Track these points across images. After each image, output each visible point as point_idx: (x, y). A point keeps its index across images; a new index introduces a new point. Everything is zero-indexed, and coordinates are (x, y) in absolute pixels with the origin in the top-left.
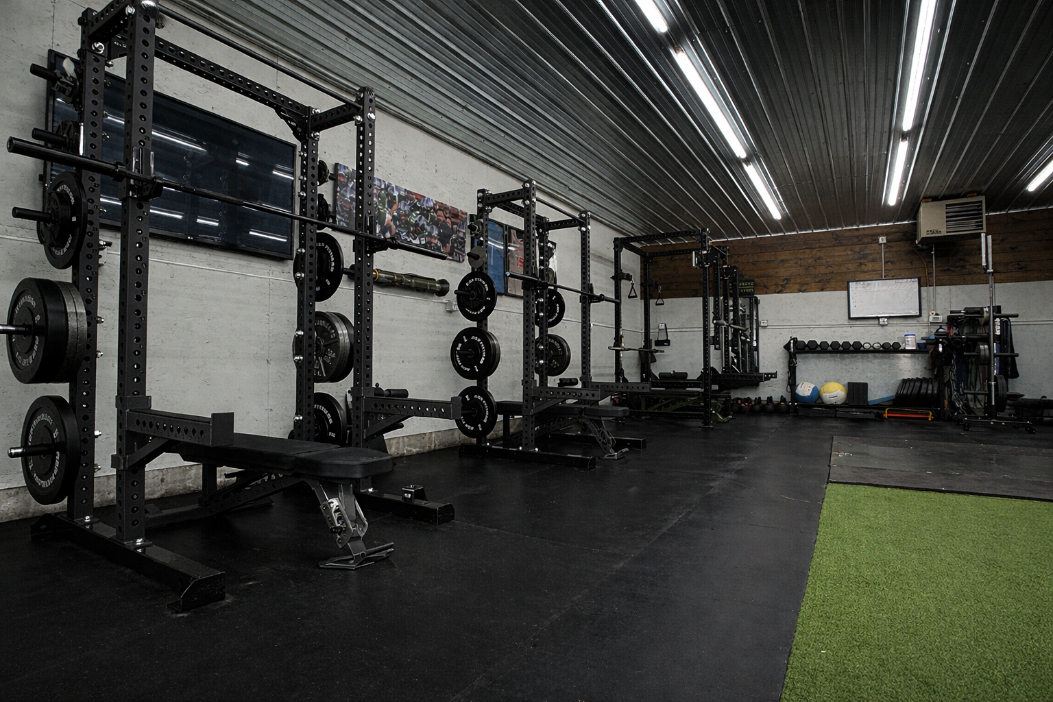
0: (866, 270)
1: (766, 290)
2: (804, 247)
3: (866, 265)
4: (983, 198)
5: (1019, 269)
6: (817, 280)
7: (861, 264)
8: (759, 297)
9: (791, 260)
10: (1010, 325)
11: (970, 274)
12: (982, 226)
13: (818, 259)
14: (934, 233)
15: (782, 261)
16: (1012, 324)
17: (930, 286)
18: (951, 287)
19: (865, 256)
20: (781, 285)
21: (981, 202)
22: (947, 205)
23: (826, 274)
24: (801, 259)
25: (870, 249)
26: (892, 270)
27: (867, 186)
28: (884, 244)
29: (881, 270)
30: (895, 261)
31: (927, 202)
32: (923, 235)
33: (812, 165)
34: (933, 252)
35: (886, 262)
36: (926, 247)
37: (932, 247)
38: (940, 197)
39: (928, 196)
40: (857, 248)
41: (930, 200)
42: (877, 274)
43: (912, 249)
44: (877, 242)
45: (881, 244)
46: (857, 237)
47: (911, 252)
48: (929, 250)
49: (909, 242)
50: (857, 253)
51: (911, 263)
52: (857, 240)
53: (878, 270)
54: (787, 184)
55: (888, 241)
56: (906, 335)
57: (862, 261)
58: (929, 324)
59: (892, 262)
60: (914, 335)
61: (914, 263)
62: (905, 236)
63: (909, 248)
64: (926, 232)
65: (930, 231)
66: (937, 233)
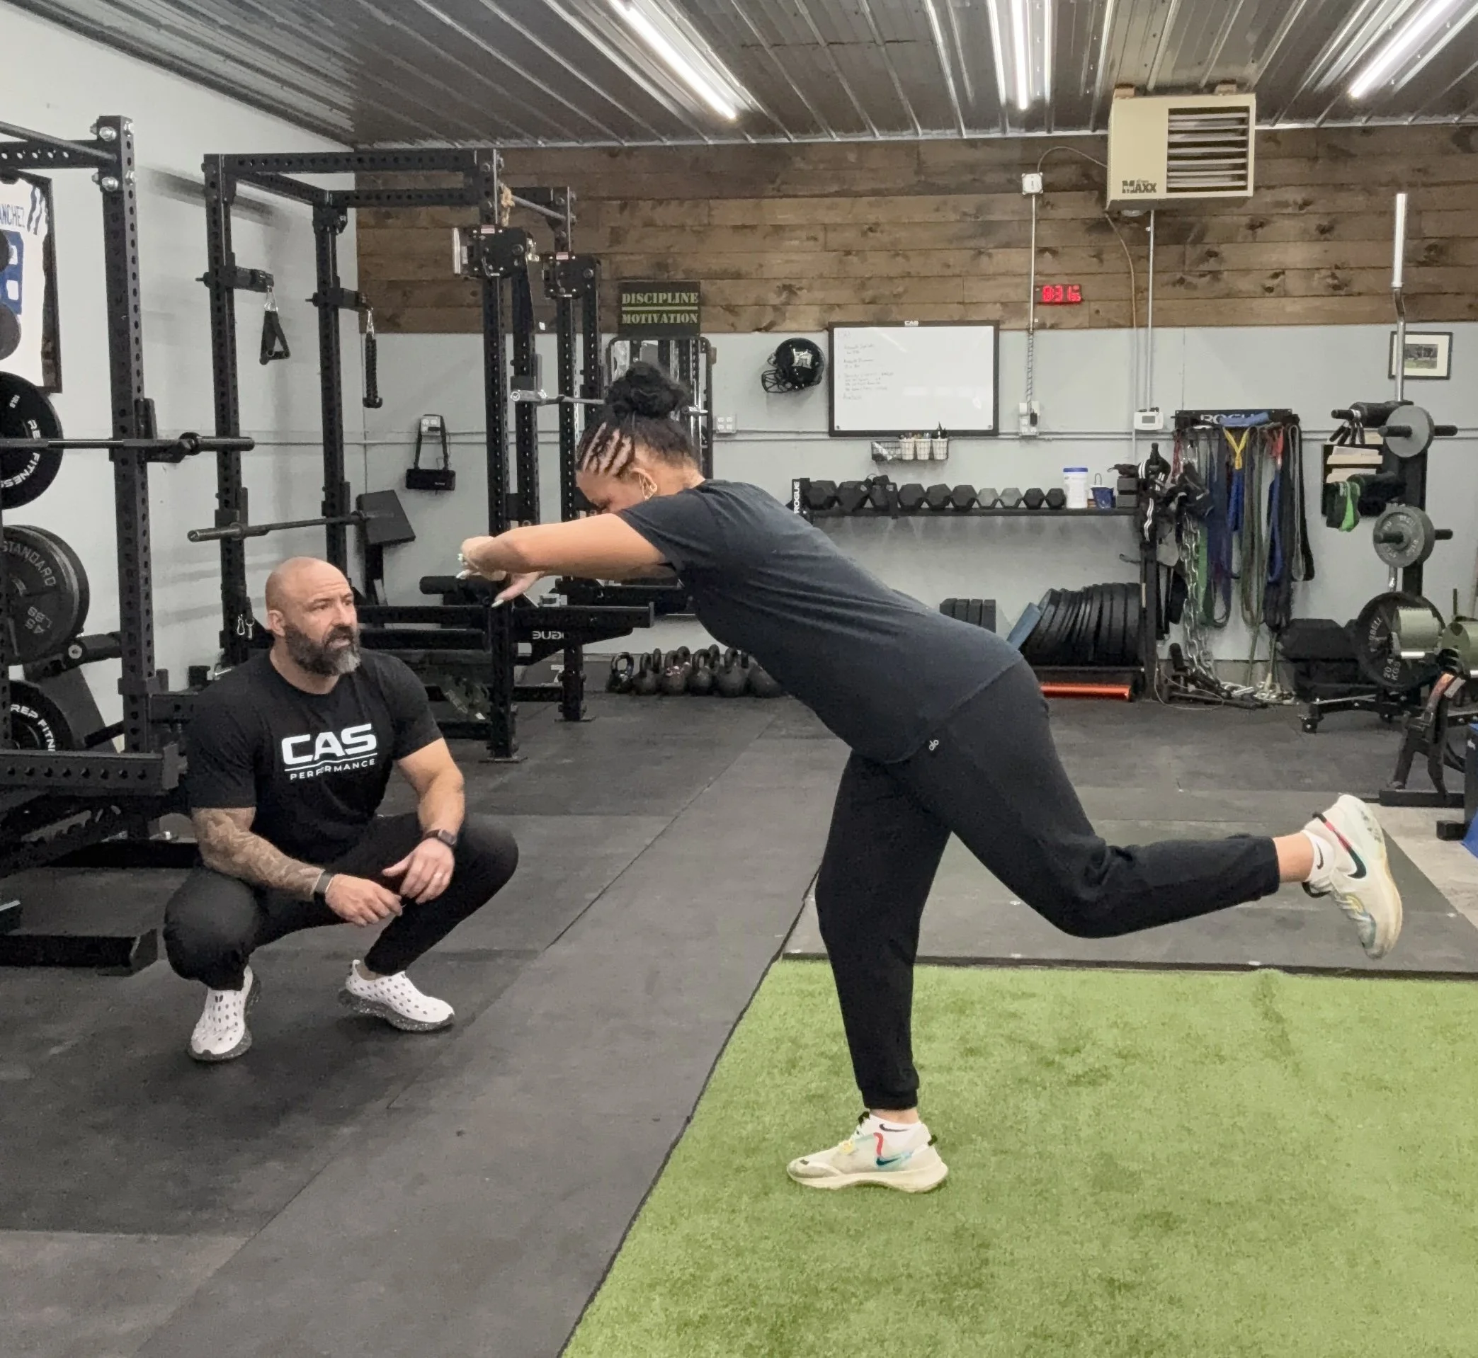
0: (991, 270)
1: (731, 319)
2: (834, 188)
3: (990, 255)
4: (1249, 100)
5: (1336, 287)
6: (868, 294)
7: (979, 253)
8: (714, 340)
9: (801, 227)
10: (1301, 440)
11: (1228, 296)
12: (1244, 178)
13: (871, 230)
14: (1138, 190)
15: (778, 229)
16: (1304, 436)
17: (1140, 326)
18: (1188, 331)
19: (987, 229)
20: (775, 308)
21: (1246, 109)
22: (1173, 112)
23: (890, 278)
24: (825, 227)
25: (1002, 209)
26: (1053, 275)
27: (947, 70)
28: (1038, 195)
29: (1029, 274)
30: (1060, 250)
31: (1124, 97)
32: (1115, 192)
33: (810, 13)
34: (1150, 229)
35: (1041, 251)
36: (1135, 213)
37: (1149, 213)
38: (1151, 85)
39: (1124, 81)
40: (969, 202)
41: (1131, 91)
42: (1017, 286)
43: (1101, 216)
44: (1019, 188)
45: (1029, 196)
46: (971, 167)
47: (1100, 226)
48: (1143, 220)
49: (1096, 193)
50: (969, 219)
51: (1098, 256)
52: (970, 177)
53: (1020, 275)
54: (743, 46)
55: (1047, 187)
56: (1066, 470)
57: (981, 243)
58: (1133, 436)
59: (1054, 252)
60: (1085, 470)
61: (1105, 256)
62: (1086, 176)
63: (1094, 212)
64: (1125, 183)
65: (1132, 183)
66: (1146, 190)
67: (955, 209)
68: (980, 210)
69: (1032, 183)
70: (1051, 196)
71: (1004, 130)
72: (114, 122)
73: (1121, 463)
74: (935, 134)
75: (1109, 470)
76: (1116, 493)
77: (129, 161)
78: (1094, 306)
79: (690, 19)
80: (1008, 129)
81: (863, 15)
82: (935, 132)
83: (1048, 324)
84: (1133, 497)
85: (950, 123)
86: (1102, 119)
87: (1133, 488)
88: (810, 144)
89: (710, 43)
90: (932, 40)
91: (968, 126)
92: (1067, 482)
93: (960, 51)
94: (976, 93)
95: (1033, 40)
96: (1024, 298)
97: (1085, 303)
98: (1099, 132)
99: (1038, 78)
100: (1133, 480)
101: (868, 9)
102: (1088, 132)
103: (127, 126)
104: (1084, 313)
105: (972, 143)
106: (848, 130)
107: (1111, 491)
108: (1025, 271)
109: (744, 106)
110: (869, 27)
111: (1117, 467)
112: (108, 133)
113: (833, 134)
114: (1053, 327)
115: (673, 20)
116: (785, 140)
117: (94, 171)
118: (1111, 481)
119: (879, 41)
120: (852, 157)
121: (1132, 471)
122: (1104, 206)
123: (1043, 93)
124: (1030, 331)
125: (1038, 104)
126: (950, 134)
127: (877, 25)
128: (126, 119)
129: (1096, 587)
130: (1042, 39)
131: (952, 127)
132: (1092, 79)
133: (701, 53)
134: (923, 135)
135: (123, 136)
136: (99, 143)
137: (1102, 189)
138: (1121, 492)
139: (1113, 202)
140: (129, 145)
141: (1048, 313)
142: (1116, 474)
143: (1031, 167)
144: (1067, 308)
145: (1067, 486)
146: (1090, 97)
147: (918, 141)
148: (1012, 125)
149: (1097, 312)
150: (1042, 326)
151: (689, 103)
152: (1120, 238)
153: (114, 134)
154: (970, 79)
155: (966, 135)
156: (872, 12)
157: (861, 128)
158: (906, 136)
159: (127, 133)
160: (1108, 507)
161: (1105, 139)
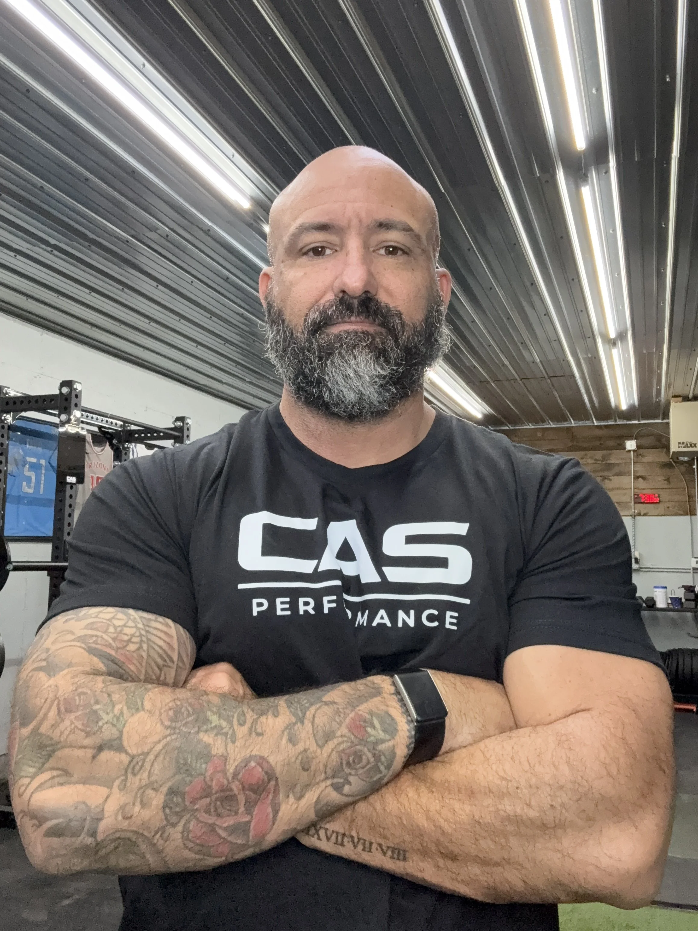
0: (611, 486)
3: (611, 480)
7: (604, 478)
14: (687, 446)
17: (692, 514)
19: (608, 467)
25: (615, 458)
26: (644, 489)
27: (583, 391)
28: (634, 451)
29: (631, 489)
30: (648, 477)
31: (676, 402)
32: (674, 448)
33: (510, 363)
34: (695, 466)
35: (637, 478)
36: (686, 459)
37: (693, 459)
38: (691, 396)
39: (677, 394)
40: (599, 454)
41: (680, 399)
42: (625, 494)
43: (668, 460)
44: (624, 448)
45: (629, 451)
46: (600, 438)
47: (668, 465)
48: (691, 463)
49: (665, 450)
50: (599, 462)
51: (668, 480)
52: (599, 443)
53: (626, 489)
54: (481, 382)
55: (639, 447)
56: (655, 587)
57: (606, 474)
58: (691, 571)
59: (644, 478)
60: (666, 588)
61: (671, 480)
62: (659, 440)
63: (663, 458)
64: (679, 443)
65: (683, 443)
66: (691, 446)
67: (591, 458)
68: (604, 458)
69: (631, 445)
70: (641, 451)
71: (615, 421)
72: (181, 419)
73: (686, 584)
74: (580, 423)
75: (679, 588)
76: (683, 600)
77: (188, 436)
78: (667, 505)
79: (452, 369)
80: (618, 420)
81: (537, 363)
82: (580, 422)
83: (642, 514)
84: (693, 603)
85: (587, 417)
86: (666, 415)
87: (693, 598)
88: (519, 429)
89: (464, 380)
90: (573, 376)
91: (597, 419)
92: (655, 593)
93: (588, 380)
94: (600, 403)
95: (626, 374)
96: (629, 500)
97: (661, 503)
98: (665, 421)
99: (630, 393)
100: (693, 594)
101: (539, 360)
102: (660, 421)
103: (188, 421)
104: (661, 508)
105: (598, 427)
106: (537, 423)
107: (681, 599)
108: (629, 487)
109: (486, 412)
110: (541, 371)
111: (683, 586)
112: (179, 424)
113: (530, 424)
114: (645, 515)
115: (445, 370)
116: (507, 428)
117: (172, 441)
118: (680, 594)
119: (546, 377)
120: (539, 435)
121: (692, 589)
122: (669, 456)
123: (634, 401)
124: (634, 516)
125: (632, 408)
126: (588, 423)
127: (545, 369)
128: (187, 418)
129: (674, 650)
130: (631, 373)
131: (588, 420)
132: (659, 392)
133: (460, 386)
134: (573, 423)
135: (185, 425)
136: (175, 429)
137: (668, 448)
138: (686, 600)
139: (674, 452)
140: (188, 429)
141: (642, 508)
142: (683, 590)
143: (630, 438)
144: (652, 505)
145: (656, 596)
146: (658, 403)
147: (572, 427)
148: (619, 418)
149: (668, 507)
150: (639, 514)
151: (459, 412)
152: (677, 471)
153: (182, 424)
154: (595, 395)
155: (596, 423)
156: (541, 361)
157: (543, 421)
158: (566, 425)
159: (187, 424)
160: (679, 607)
161: (668, 424)
